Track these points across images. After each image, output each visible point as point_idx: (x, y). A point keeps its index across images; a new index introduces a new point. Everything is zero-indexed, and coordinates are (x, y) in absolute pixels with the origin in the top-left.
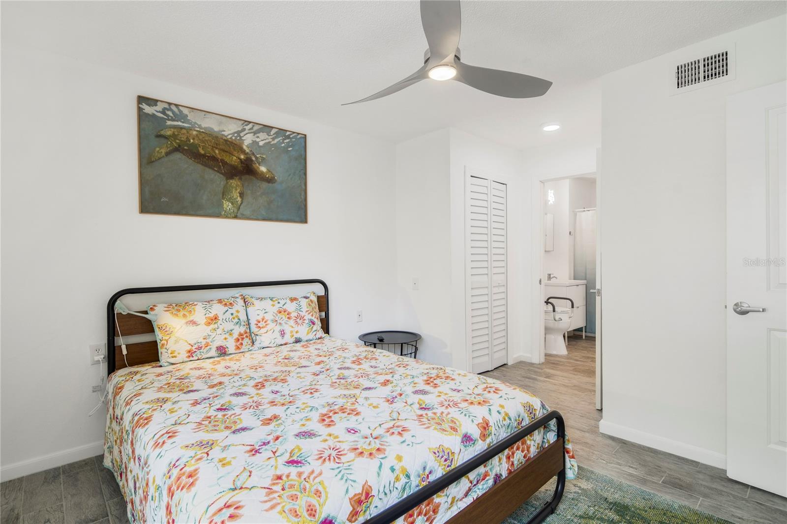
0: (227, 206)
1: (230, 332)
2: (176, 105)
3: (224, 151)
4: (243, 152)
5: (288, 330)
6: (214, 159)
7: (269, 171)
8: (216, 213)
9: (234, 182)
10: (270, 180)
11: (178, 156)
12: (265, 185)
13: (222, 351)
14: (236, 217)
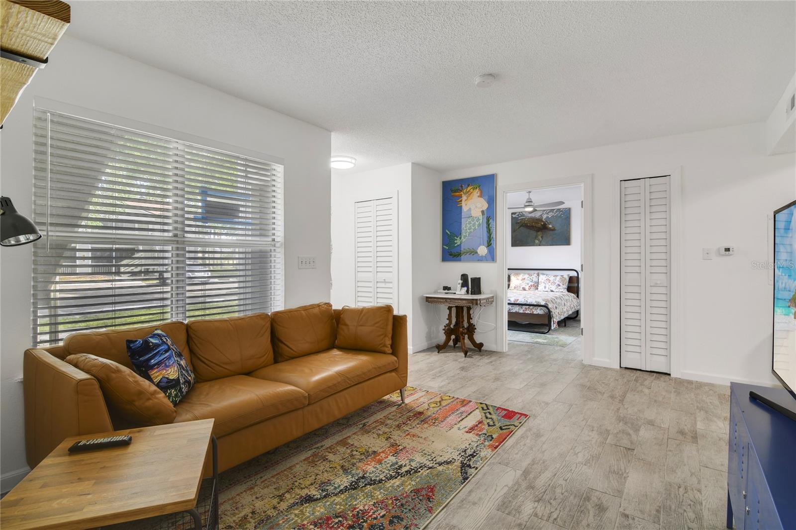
0: (537, 241)
1: (528, 284)
2: (522, 212)
3: (536, 223)
4: (543, 221)
5: (547, 286)
6: (533, 226)
7: (553, 226)
8: (533, 244)
9: (539, 233)
10: (554, 230)
11: (522, 228)
12: (551, 232)
13: (524, 289)
14: (540, 245)
